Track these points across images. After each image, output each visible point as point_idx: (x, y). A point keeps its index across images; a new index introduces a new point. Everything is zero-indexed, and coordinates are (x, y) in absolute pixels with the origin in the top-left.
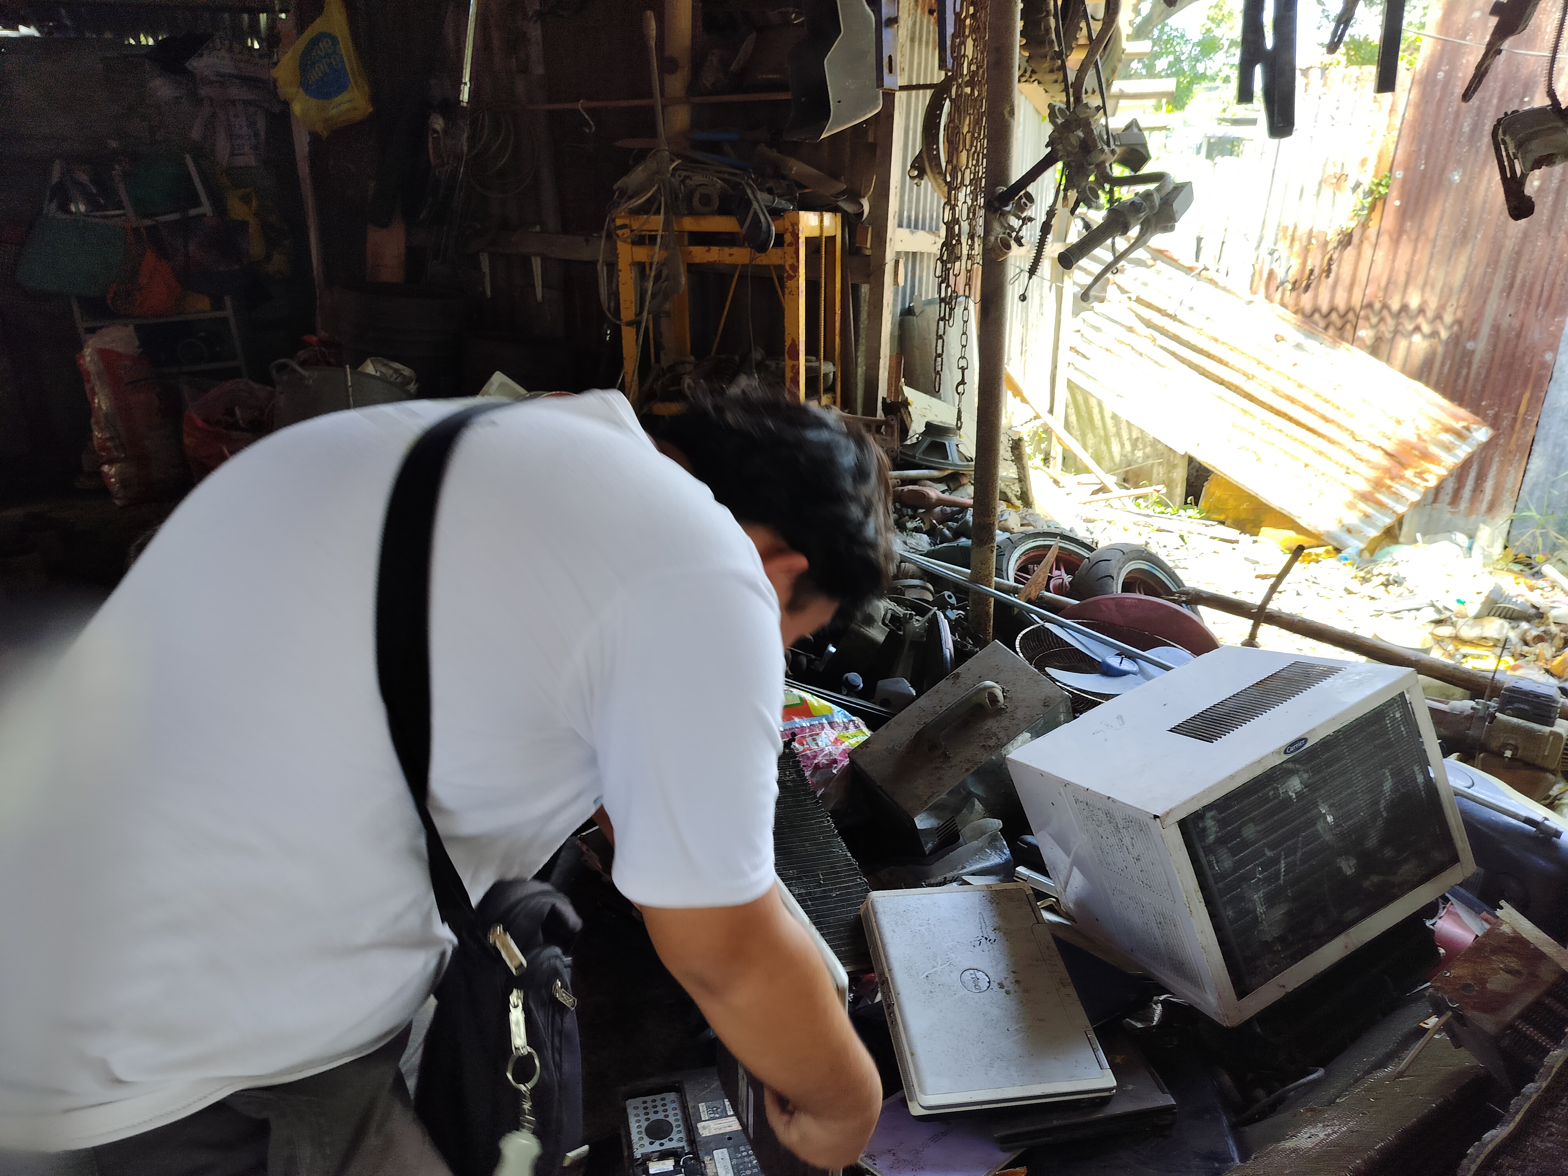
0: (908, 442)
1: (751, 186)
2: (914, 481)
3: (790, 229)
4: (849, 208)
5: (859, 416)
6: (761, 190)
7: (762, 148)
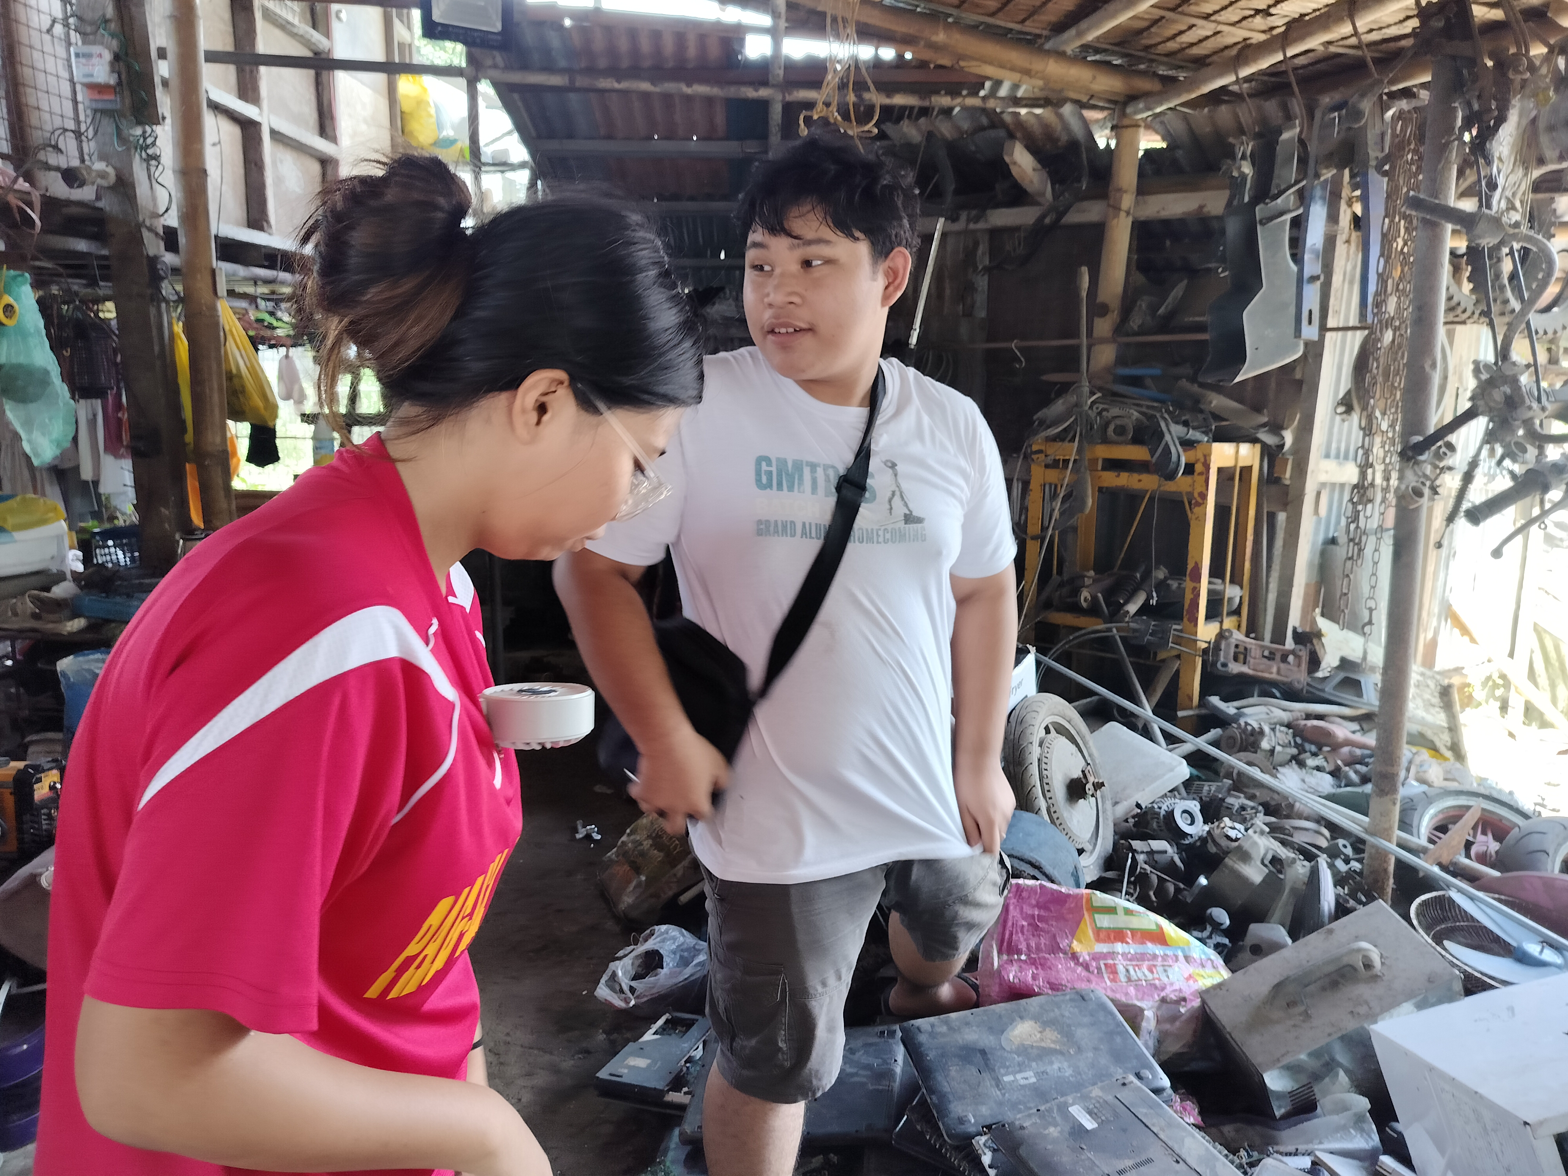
0: (1320, 674)
1: (1165, 419)
2: (1320, 717)
3: (1202, 460)
4: (1270, 439)
5: (1267, 642)
6: (1177, 423)
7: (1184, 383)
